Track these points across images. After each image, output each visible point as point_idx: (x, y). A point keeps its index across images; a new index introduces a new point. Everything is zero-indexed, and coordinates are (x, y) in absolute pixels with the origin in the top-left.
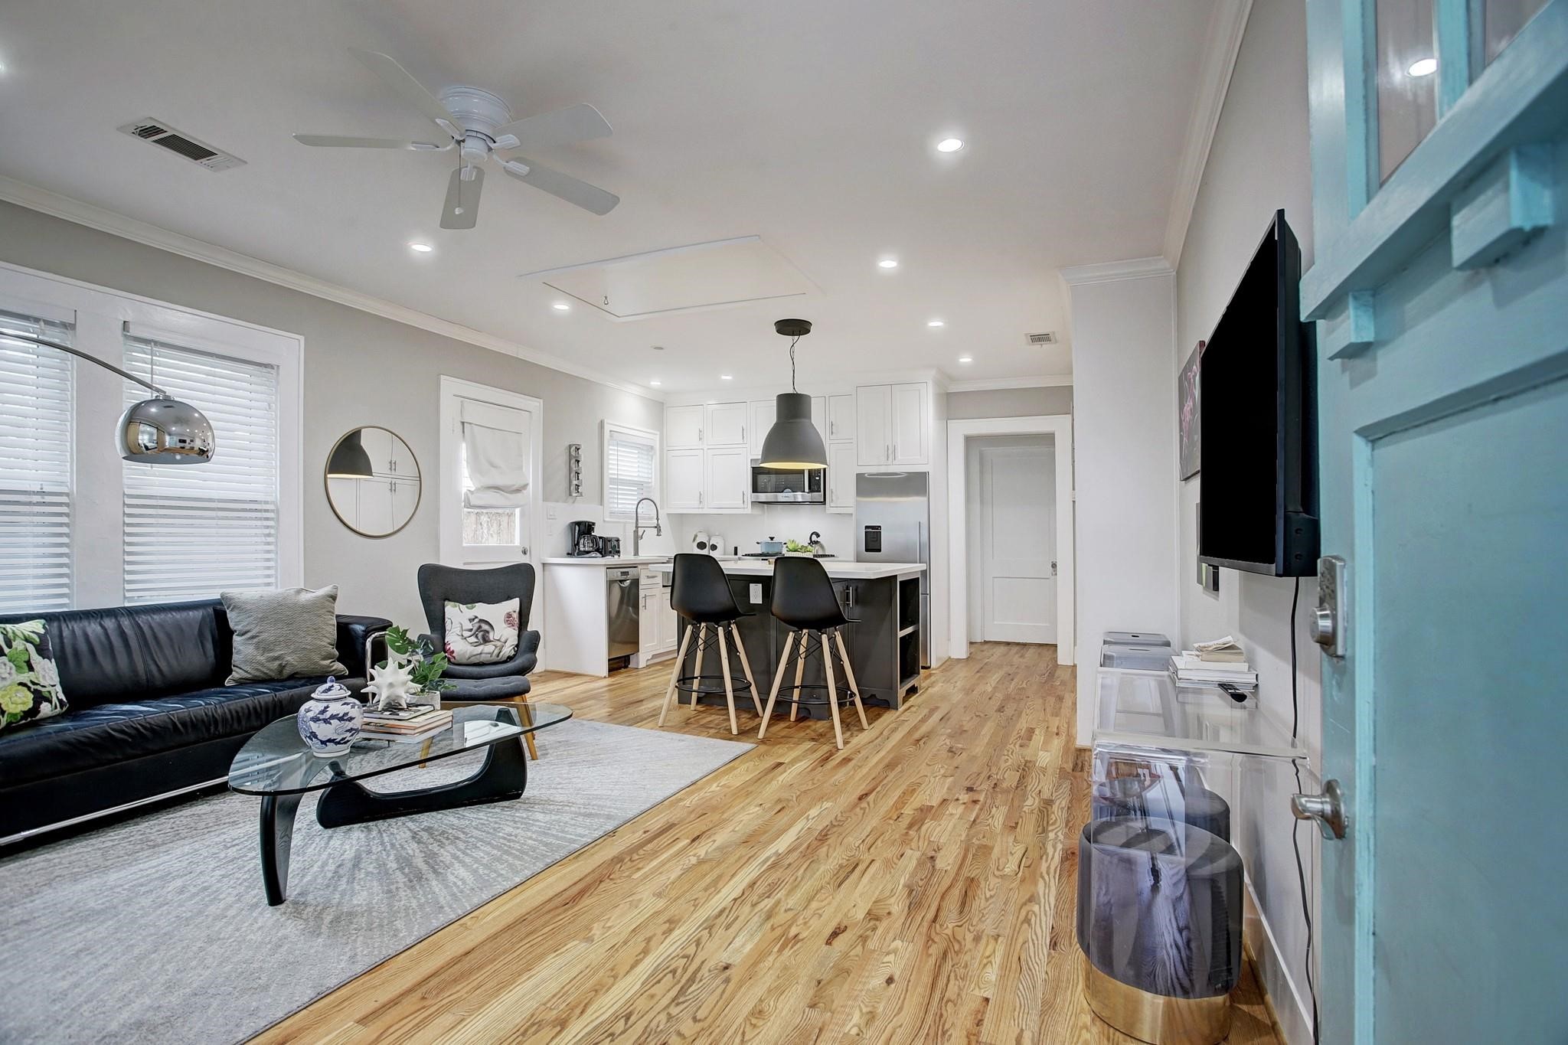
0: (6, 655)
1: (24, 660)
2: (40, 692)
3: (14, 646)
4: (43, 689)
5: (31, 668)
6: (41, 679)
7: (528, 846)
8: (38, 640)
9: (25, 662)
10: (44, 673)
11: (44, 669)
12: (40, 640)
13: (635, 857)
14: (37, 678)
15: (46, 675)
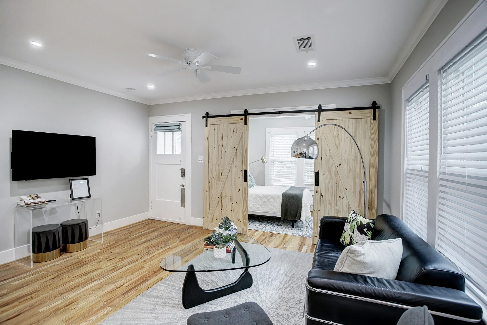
0: (350, 224)
1: (353, 228)
2: (352, 241)
3: (353, 223)
4: (353, 241)
5: (353, 232)
6: (354, 237)
7: (178, 281)
8: (359, 224)
9: (353, 229)
10: (356, 236)
11: (356, 235)
12: (360, 225)
13: (145, 279)
14: (353, 236)
15: (356, 237)
